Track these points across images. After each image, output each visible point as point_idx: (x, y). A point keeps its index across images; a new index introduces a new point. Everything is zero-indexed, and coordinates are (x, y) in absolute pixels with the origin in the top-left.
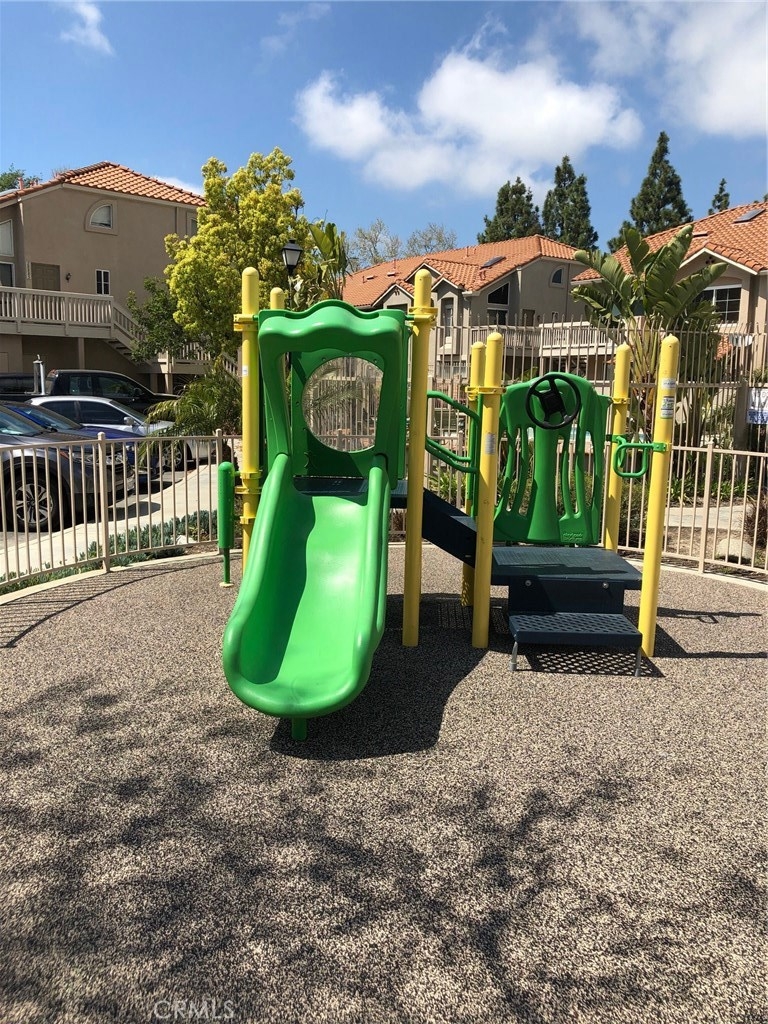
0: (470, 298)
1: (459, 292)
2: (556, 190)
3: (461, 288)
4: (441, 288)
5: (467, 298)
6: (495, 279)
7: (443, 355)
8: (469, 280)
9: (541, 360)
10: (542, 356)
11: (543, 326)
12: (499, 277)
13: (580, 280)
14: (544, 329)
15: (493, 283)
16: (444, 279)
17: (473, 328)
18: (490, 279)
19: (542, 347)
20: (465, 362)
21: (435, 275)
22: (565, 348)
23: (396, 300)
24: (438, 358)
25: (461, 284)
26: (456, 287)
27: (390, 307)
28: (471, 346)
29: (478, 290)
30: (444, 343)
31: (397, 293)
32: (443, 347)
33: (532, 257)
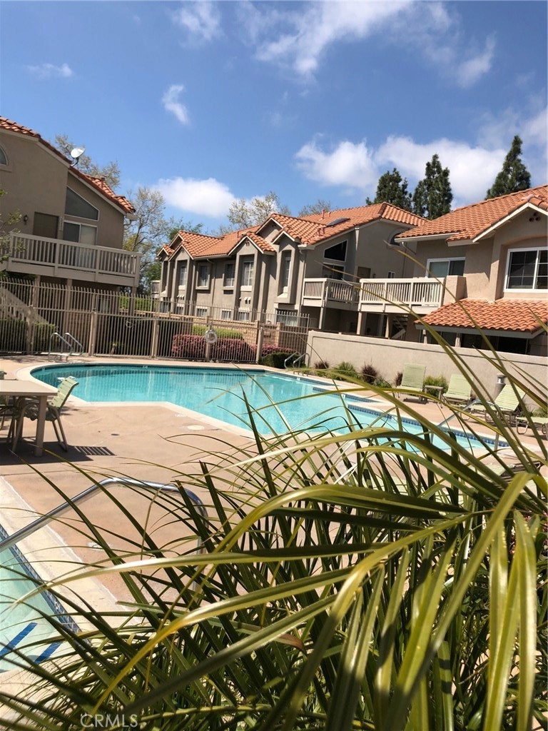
0: (305, 251)
2: (425, 181)
3: (298, 241)
4: (282, 241)
5: (302, 251)
6: (332, 236)
7: (279, 304)
8: (309, 235)
9: (360, 315)
10: (360, 311)
11: (362, 281)
12: (336, 234)
13: (403, 237)
14: (364, 283)
15: (330, 239)
16: (284, 232)
17: (306, 280)
18: (328, 236)
19: (361, 301)
20: (297, 311)
21: (279, 228)
22: (382, 304)
23: (246, 250)
24: (276, 306)
25: (297, 237)
26: (294, 240)
27: (242, 257)
28: (303, 297)
29: (313, 244)
30: (282, 293)
31: (248, 244)
32: (281, 296)
33: (371, 218)
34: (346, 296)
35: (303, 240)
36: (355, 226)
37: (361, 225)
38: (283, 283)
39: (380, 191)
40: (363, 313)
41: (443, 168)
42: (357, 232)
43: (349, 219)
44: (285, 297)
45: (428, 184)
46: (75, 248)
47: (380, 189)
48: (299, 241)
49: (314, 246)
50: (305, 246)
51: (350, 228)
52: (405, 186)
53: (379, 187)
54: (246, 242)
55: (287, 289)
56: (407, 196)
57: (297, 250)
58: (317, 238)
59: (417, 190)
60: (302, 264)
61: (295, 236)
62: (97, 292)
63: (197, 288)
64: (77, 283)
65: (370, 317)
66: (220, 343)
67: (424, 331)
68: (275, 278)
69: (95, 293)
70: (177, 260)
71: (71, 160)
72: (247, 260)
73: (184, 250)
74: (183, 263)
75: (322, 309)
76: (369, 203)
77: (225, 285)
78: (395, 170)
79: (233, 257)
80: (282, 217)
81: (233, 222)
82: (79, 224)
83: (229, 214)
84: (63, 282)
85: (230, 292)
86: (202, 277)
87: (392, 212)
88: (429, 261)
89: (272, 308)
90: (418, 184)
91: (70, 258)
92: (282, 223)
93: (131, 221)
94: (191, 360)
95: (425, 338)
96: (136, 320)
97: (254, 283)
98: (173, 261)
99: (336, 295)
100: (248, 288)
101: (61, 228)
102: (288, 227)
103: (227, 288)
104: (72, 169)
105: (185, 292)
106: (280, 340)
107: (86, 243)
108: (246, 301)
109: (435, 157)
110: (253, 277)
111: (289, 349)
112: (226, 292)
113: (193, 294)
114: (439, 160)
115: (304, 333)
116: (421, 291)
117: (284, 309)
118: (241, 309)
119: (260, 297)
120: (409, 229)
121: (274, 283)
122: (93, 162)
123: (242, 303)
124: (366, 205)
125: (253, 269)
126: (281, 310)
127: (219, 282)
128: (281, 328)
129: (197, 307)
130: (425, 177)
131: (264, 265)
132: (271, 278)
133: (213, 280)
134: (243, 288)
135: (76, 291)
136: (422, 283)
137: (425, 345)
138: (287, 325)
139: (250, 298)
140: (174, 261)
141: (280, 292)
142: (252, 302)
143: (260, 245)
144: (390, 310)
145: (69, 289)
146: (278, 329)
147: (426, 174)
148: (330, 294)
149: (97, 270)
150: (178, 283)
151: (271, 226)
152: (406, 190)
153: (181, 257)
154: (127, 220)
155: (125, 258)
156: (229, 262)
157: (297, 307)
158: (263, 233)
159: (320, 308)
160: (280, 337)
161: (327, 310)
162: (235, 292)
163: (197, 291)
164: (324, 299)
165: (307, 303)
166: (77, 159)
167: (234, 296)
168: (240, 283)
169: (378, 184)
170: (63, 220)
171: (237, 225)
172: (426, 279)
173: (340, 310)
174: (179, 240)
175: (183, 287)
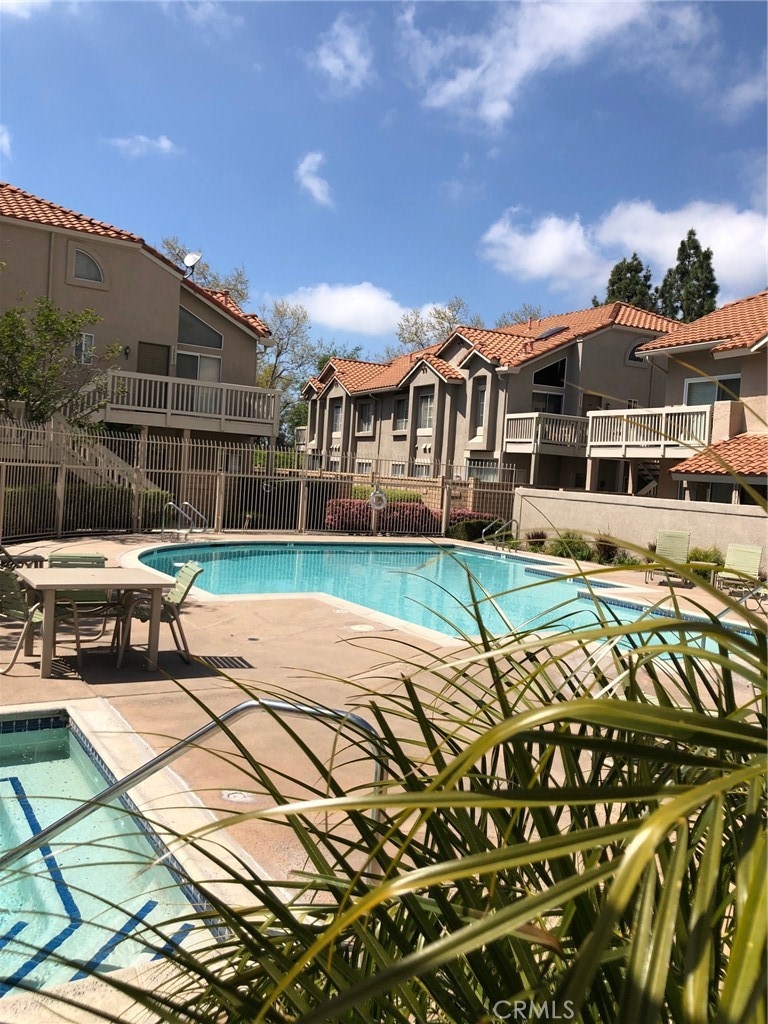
0: (506, 375)
1: (492, 367)
2: (677, 267)
3: (495, 363)
4: (473, 363)
5: (502, 376)
6: (544, 353)
7: (472, 451)
8: (511, 354)
9: (589, 462)
10: (589, 457)
11: (590, 414)
12: (550, 350)
13: (647, 349)
14: (593, 418)
15: (542, 357)
16: (475, 351)
17: (508, 416)
18: (537, 353)
19: (589, 443)
20: (497, 460)
21: (468, 346)
22: (621, 446)
23: (422, 379)
24: (467, 454)
25: (495, 357)
26: (489, 362)
27: (417, 389)
28: (505, 440)
29: (516, 366)
30: (475, 436)
31: (425, 371)
32: (473, 440)
33: (599, 325)
34: (568, 436)
35: (503, 361)
36: (576, 337)
37: (585, 335)
38: (475, 422)
39: (613, 286)
40: (594, 459)
41: (704, 249)
42: (580, 346)
43: (568, 328)
44: (480, 441)
45: (682, 272)
46: (193, 387)
47: (612, 283)
48: (497, 362)
49: (519, 368)
50: (505, 368)
51: (570, 341)
52: (647, 278)
53: (610, 280)
54: (422, 368)
55: (481, 431)
56: (652, 291)
57: (495, 375)
58: (523, 357)
59: (665, 281)
60: (502, 395)
61: (490, 356)
62: (223, 445)
63: (357, 434)
64: (196, 435)
65: (604, 465)
66: (390, 509)
67: (685, 482)
68: (465, 417)
69: (221, 447)
70: (329, 397)
71: (184, 269)
72: (424, 392)
73: (337, 384)
74: (336, 401)
75: (533, 457)
76: (596, 304)
77: (395, 428)
78: (635, 255)
79: (405, 389)
80: (472, 330)
81: (405, 343)
82: (198, 354)
83: (399, 331)
84: (178, 433)
85: (402, 438)
86: (363, 419)
87: (629, 314)
88: (688, 381)
89: (462, 457)
90: (666, 273)
91: (186, 401)
92: (472, 339)
93: (266, 347)
94: (351, 534)
95: (687, 492)
96: (277, 482)
97: (434, 424)
98: (323, 399)
99: (554, 436)
100: (426, 432)
101: (173, 361)
102: (480, 343)
103: (398, 432)
104: (185, 281)
105: (341, 440)
106: (474, 502)
107: (207, 380)
108: (425, 449)
109: (692, 233)
110: (434, 416)
111: (487, 514)
112: (397, 438)
113: (351, 442)
114: (696, 237)
115: (509, 492)
116: (678, 426)
117: (479, 459)
118: (418, 461)
119: (445, 443)
120: (655, 338)
121: (463, 423)
122: (213, 270)
123: (420, 452)
124: (592, 306)
125: (434, 405)
126: (475, 460)
127: (387, 425)
128: (476, 485)
129: (357, 461)
130: (678, 263)
131: (448, 398)
132: (459, 415)
133: (378, 422)
134: (420, 432)
135: (195, 445)
136: (679, 414)
137: (687, 503)
138: (483, 481)
139: (431, 445)
140: (326, 400)
141: (473, 434)
142: (433, 451)
143: (442, 371)
144: (632, 453)
145: (186, 443)
146: (471, 486)
147: (678, 259)
148: (545, 435)
149: (223, 416)
150: (332, 429)
151: (457, 343)
152: (649, 283)
153: (334, 393)
154: (260, 347)
155: (259, 398)
156: (401, 397)
157: (497, 455)
158: (445, 354)
159: (530, 455)
160: (474, 498)
161: (541, 457)
162: (409, 438)
163: (357, 439)
164: (536, 441)
165: (512, 449)
166: (193, 267)
167: (407, 443)
168: (416, 425)
169: (610, 277)
170: (175, 351)
171: (410, 345)
172: (683, 408)
173: (560, 457)
174: (331, 370)
175: (338, 435)
